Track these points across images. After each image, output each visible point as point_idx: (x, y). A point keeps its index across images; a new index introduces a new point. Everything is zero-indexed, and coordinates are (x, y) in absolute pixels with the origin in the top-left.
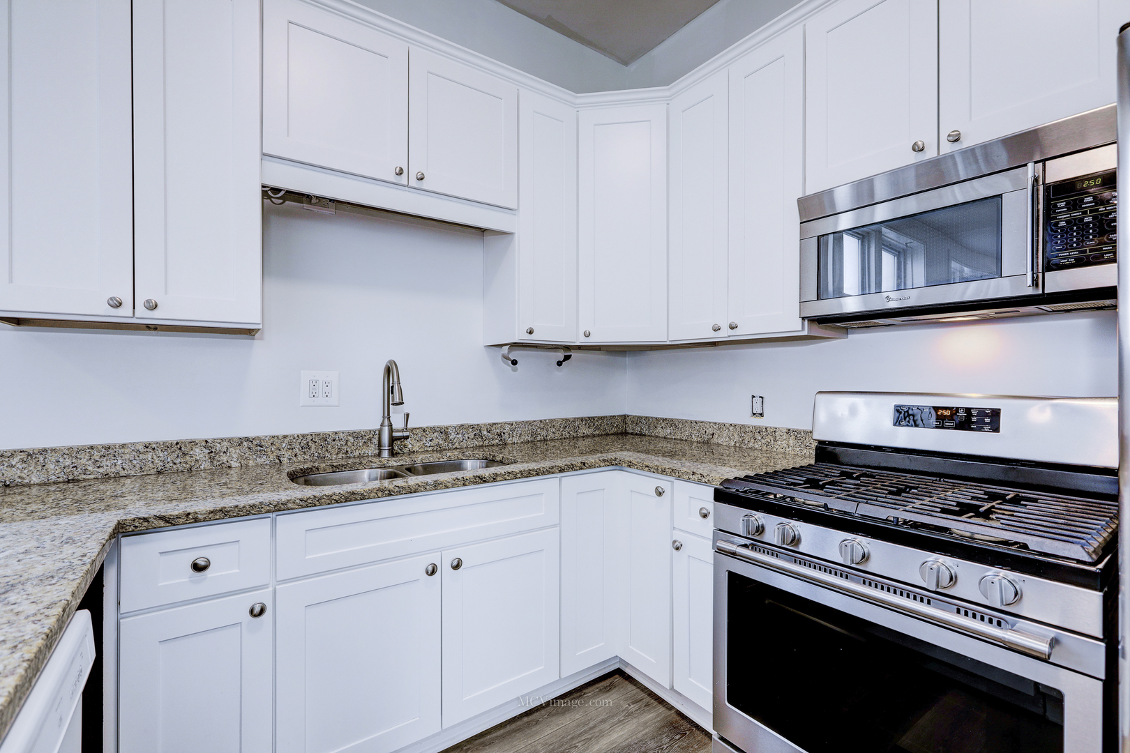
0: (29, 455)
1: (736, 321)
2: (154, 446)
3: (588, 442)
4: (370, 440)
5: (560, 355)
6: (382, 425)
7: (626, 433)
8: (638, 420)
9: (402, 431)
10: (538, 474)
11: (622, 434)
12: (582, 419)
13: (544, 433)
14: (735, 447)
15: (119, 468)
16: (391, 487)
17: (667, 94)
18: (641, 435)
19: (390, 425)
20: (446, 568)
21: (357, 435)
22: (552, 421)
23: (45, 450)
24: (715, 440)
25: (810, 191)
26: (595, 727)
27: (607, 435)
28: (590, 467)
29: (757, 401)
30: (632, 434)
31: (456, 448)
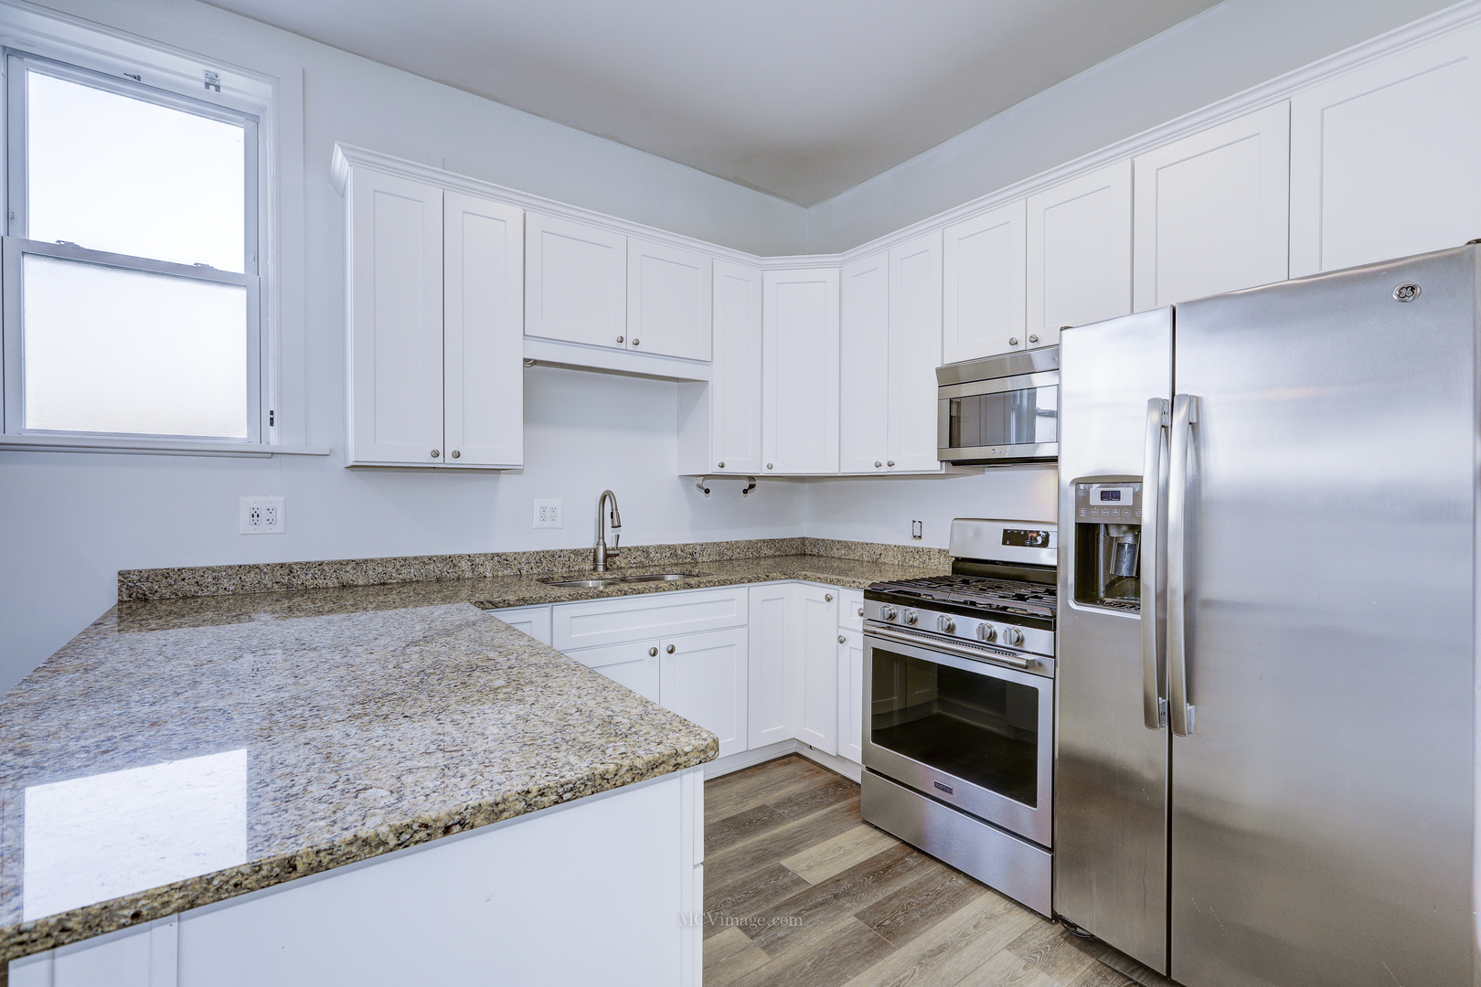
0: (357, 564)
1: (892, 459)
2: (435, 559)
3: (770, 561)
4: (587, 556)
5: (746, 484)
6: (598, 544)
7: (805, 554)
8: (816, 542)
9: (613, 549)
10: (731, 583)
11: (801, 555)
12: (764, 541)
13: (730, 553)
14: (898, 565)
15: (412, 575)
16: (626, 589)
17: (840, 259)
18: (819, 556)
19: (605, 545)
20: (663, 652)
21: (576, 552)
22: (737, 542)
23: (367, 560)
24: (882, 560)
25: (947, 361)
26: (776, 784)
27: (787, 555)
28: (773, 579)
29: (917, 524)
30: (810, 555)
31: (656, 565)
